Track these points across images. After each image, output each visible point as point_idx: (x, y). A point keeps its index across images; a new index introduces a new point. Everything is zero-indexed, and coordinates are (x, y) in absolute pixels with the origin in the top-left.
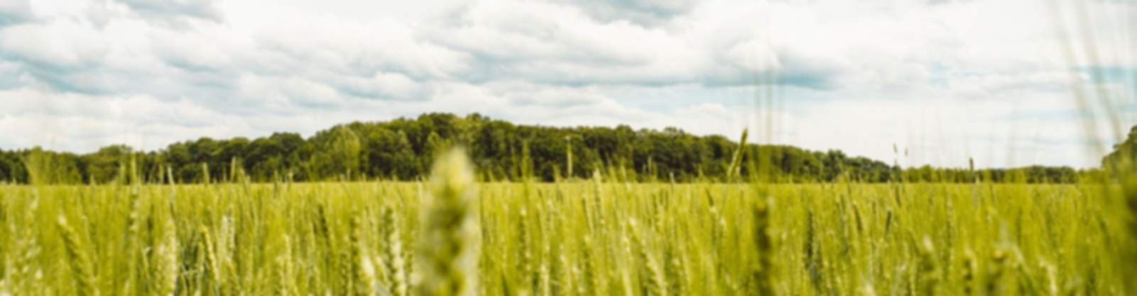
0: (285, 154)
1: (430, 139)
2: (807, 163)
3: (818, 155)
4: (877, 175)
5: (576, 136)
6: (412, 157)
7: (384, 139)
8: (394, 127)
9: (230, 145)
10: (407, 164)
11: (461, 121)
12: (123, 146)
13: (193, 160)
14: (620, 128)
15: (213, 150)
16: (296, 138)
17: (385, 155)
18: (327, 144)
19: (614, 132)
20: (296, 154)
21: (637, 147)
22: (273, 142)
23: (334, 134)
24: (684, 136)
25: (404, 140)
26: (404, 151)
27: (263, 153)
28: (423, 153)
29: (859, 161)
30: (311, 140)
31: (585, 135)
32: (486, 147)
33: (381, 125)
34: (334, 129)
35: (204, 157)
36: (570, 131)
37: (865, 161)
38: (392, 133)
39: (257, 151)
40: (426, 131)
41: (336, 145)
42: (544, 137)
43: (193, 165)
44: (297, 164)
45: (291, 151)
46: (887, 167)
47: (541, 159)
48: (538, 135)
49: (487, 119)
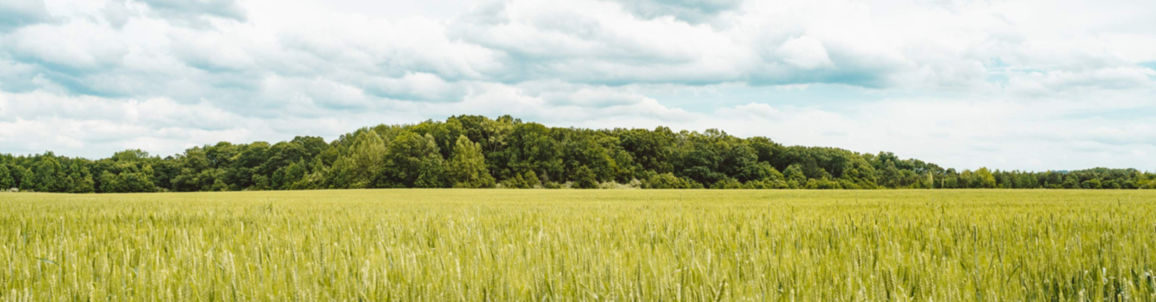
0: (308, 159)
1: (458, 142)
2: (856, 166)
3: (867, 157)
4: (931, 179)
5: (613, 138)
6: (440, 160)
7: (411, 143)
8: (421, 131)
9: (249, 150)
10: (435, 169)
11: (491, 123)
12: (138, 151)
13: (211, 166)
14: (659, 130)
15: (232, 155)
16: (319, 142)
17: (413, 159)
18: (352, 148)
19: (653, 134)
20: (318, 159)
21: (677, 150)
22: (295, 146)
23: (358, 138)
24: (726, 138)
25: (432, 144)
26: (432, 155)
27: (285, 158)
28: (452, 158)
29: (912, 164)
30: (334, 144)
31: (622, 137)
32: (518, 150)
33: (407, 128)
34: (358, 132)
35: (223, 162)
36: (607, 133)
37: (918, 164)
38: (419, 136)
39: (278, 156)
40: (454, 134)
41: (362, 149)
42: (579, 140)
43: (212, 170)
44: (320, 169)
45: (314, 155)
46: (942, 170)
47: (576, 163)
48: (573, 138)
49: (519, 120)
